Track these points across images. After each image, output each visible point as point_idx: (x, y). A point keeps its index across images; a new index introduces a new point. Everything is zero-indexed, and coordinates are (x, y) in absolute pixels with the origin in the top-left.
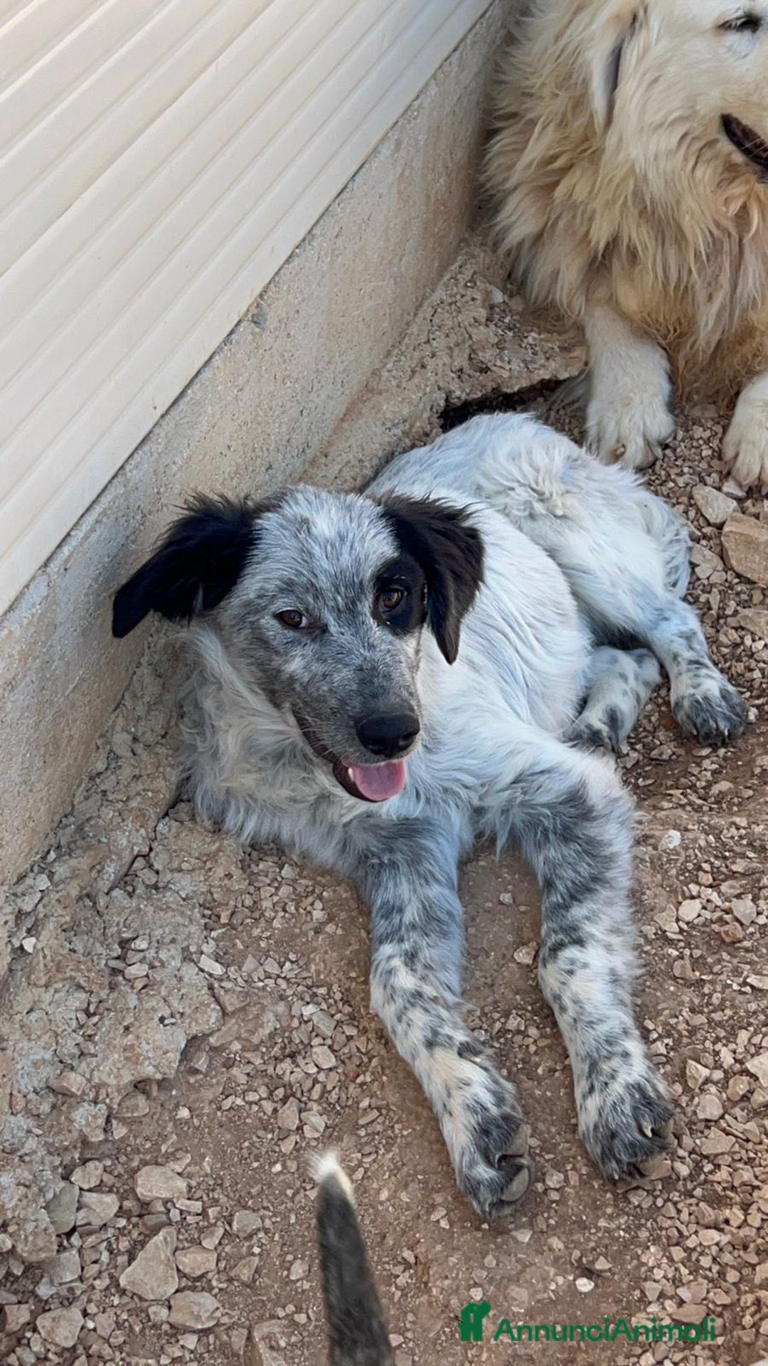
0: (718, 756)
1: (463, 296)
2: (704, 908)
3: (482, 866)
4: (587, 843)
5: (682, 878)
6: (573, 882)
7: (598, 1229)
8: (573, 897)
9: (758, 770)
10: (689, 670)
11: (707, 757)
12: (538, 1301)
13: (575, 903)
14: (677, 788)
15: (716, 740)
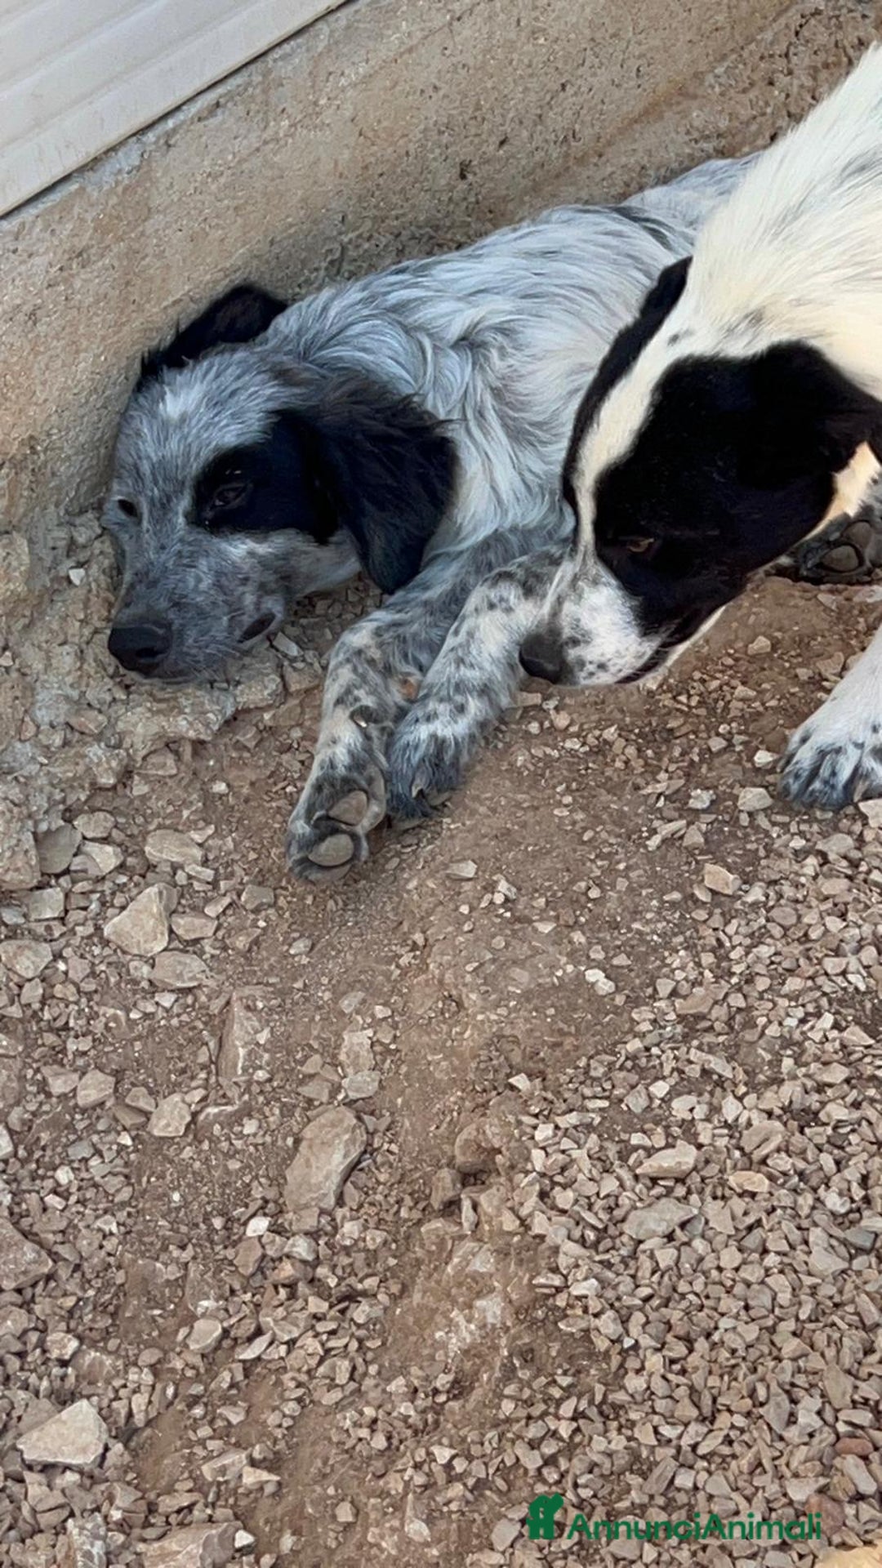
1: (851, 11)
7: (630, 930)
12: (539, 985)
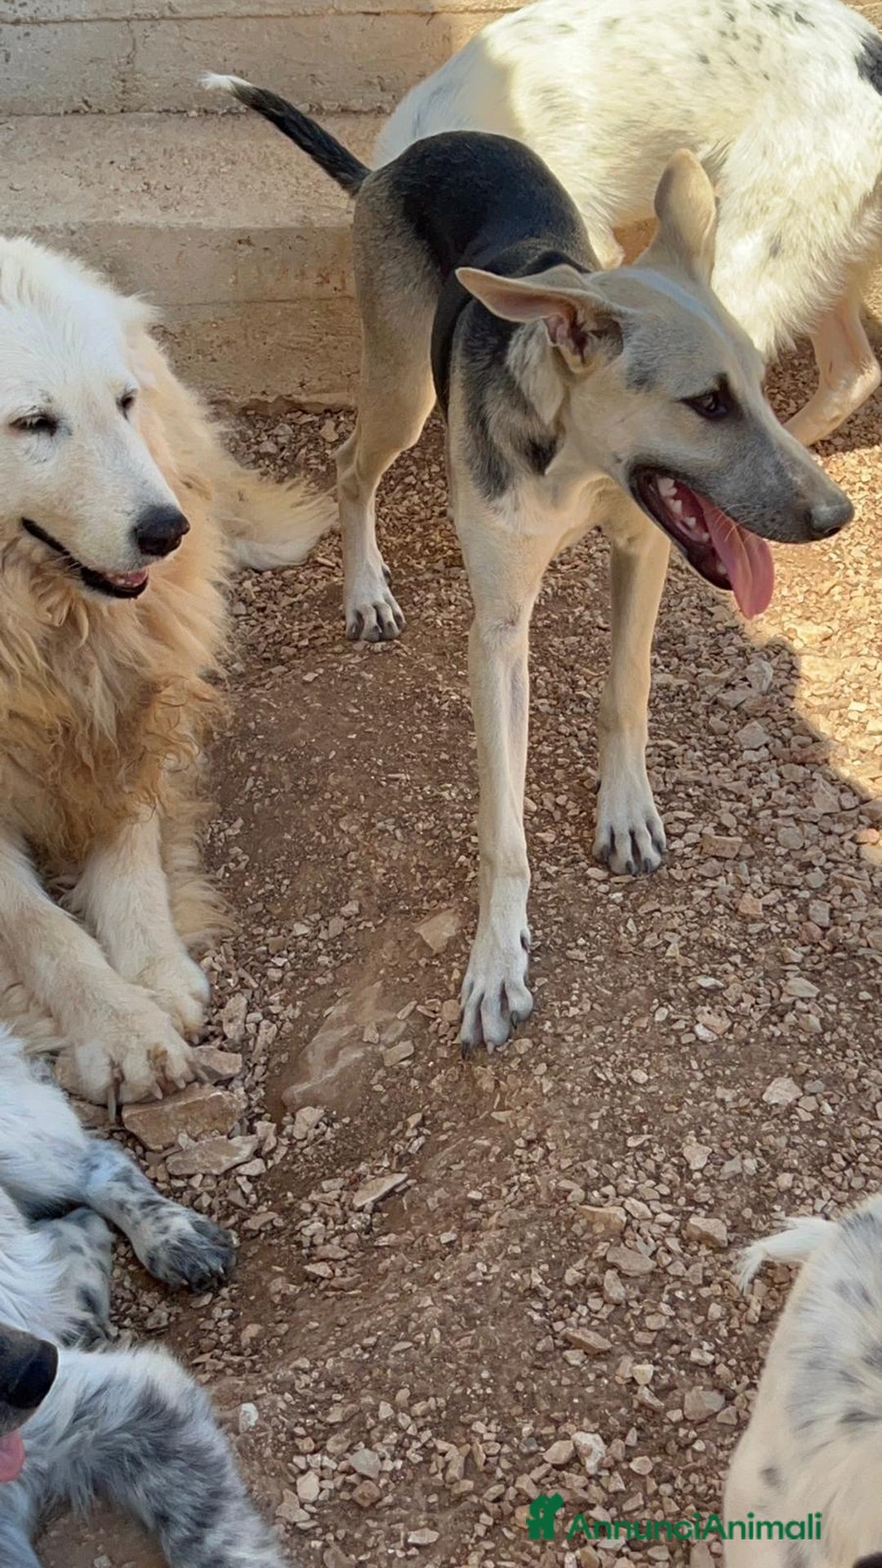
0: (224, 1299)
2: (322, 1479)
3: (56, 1538)
4: (188, 1454)
5: (280, 1455)
6: (195, 1508)
8: (201, 1525)
9: (277, 1299)
10: (146, 1216)
11: (212, 1304)
13: (206, 1531)
14: (202, 1353)
15: (212, 1283)
